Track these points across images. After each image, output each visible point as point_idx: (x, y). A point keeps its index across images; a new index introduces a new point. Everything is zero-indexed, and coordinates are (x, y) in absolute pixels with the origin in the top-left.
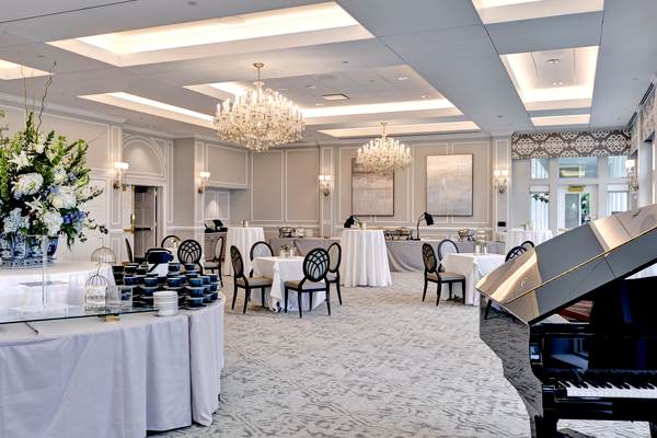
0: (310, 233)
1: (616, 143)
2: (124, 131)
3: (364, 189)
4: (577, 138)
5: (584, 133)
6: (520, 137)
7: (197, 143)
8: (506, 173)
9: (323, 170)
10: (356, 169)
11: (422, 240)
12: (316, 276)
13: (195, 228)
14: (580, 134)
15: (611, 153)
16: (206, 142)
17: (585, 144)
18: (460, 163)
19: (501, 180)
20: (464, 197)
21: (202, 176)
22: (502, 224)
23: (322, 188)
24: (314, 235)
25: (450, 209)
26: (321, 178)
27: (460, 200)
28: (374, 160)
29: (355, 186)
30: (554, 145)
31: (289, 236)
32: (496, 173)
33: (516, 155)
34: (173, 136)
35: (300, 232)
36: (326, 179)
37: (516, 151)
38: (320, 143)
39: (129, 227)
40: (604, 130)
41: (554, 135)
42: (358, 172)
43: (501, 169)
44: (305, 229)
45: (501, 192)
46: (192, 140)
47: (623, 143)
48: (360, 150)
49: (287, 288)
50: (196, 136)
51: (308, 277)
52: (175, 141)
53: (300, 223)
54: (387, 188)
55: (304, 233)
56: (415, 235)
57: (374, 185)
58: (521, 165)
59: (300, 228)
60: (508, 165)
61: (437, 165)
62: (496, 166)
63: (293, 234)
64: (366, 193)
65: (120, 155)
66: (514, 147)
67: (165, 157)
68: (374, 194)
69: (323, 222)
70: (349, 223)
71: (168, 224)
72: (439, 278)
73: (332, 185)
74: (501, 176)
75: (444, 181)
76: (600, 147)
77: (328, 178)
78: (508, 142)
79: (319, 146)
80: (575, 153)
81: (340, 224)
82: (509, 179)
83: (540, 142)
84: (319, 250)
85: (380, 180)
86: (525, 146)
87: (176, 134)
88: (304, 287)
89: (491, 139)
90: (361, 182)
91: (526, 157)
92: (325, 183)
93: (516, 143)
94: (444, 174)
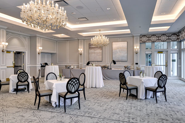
0: (76, 67)
1: (174, 37)
2: (7, 32)
3: (93, 53)
4: (161, 36)
5: (164, 34)
6: (143, 36)
7: (37, 38)
8: (138, 47)
9: (80, 47)
10: (90, 47)
11: (112, 69)
12: (73, 91)
13: (37, 65)
14: (162, 35)
15: (172, 41)
16: (41, 37)
17: (164, 38)
18: (123, 44)
19: (137, 50)
20: (125, 55)
21: (39, 48)
22: (137, 64)
23: (79, 53)
24: (77, 68)
25: (120, 59)
26: (79, 49)
27: (123, 56)
28: (97, 42)
29: (90, 52)
30: (154, 38)
31: (69, 68)
32: (135, 47)
33: (141, 42)
34: (30, 35)
35: (72, 67)
36: (81, 50)
37: (141, 40)
38: (79, 38)
39: (12, 65)
40: (170, 33)
41: (154, 35)
42: (91, 48)
43: (137, 46)
44: (74, 65)
45: (137, 53)
46: (36, 37)
47: (176, 37)
48: (92, 39)
49: (60, 96)
50: (37, 35)
51: (69, 92)
52: (30, 37)
53: (72, 64)
54: (100, 53)
55: (74, 67)
56: (110, 68)
57: (96, 52)
58: (143, 45)
59: (72, 65)
60: (139, 45)
61: (116, 45)
62: (135, 45)
63: (70, 67)
64: (93, 54)
65: (5, 40)
66: (141, 39)
67: (26, 42)
68: (96, 54)
69: (80, 63)
70: (88, 64)
71: (28, 65)
72: (127, 88)
73: (83, 52)
74: (137, 48)
75: (118, 50)
76: (169, 39)
77: (81, 49)
78: (139, 37)
79: (78, 40)
80: (160, 41)
81: (85, 64)
82: (139, 49)
83: (149, 37)
84: (74, 78)
85: (98, 50)
86: (144, 39)
87: (30, 34)
88: (67, 97)
89: (133, 37)
90: (92, 51)
91: (144, 42)
92: (80, 51)
93: (141, 38)
94: (118, 48)
